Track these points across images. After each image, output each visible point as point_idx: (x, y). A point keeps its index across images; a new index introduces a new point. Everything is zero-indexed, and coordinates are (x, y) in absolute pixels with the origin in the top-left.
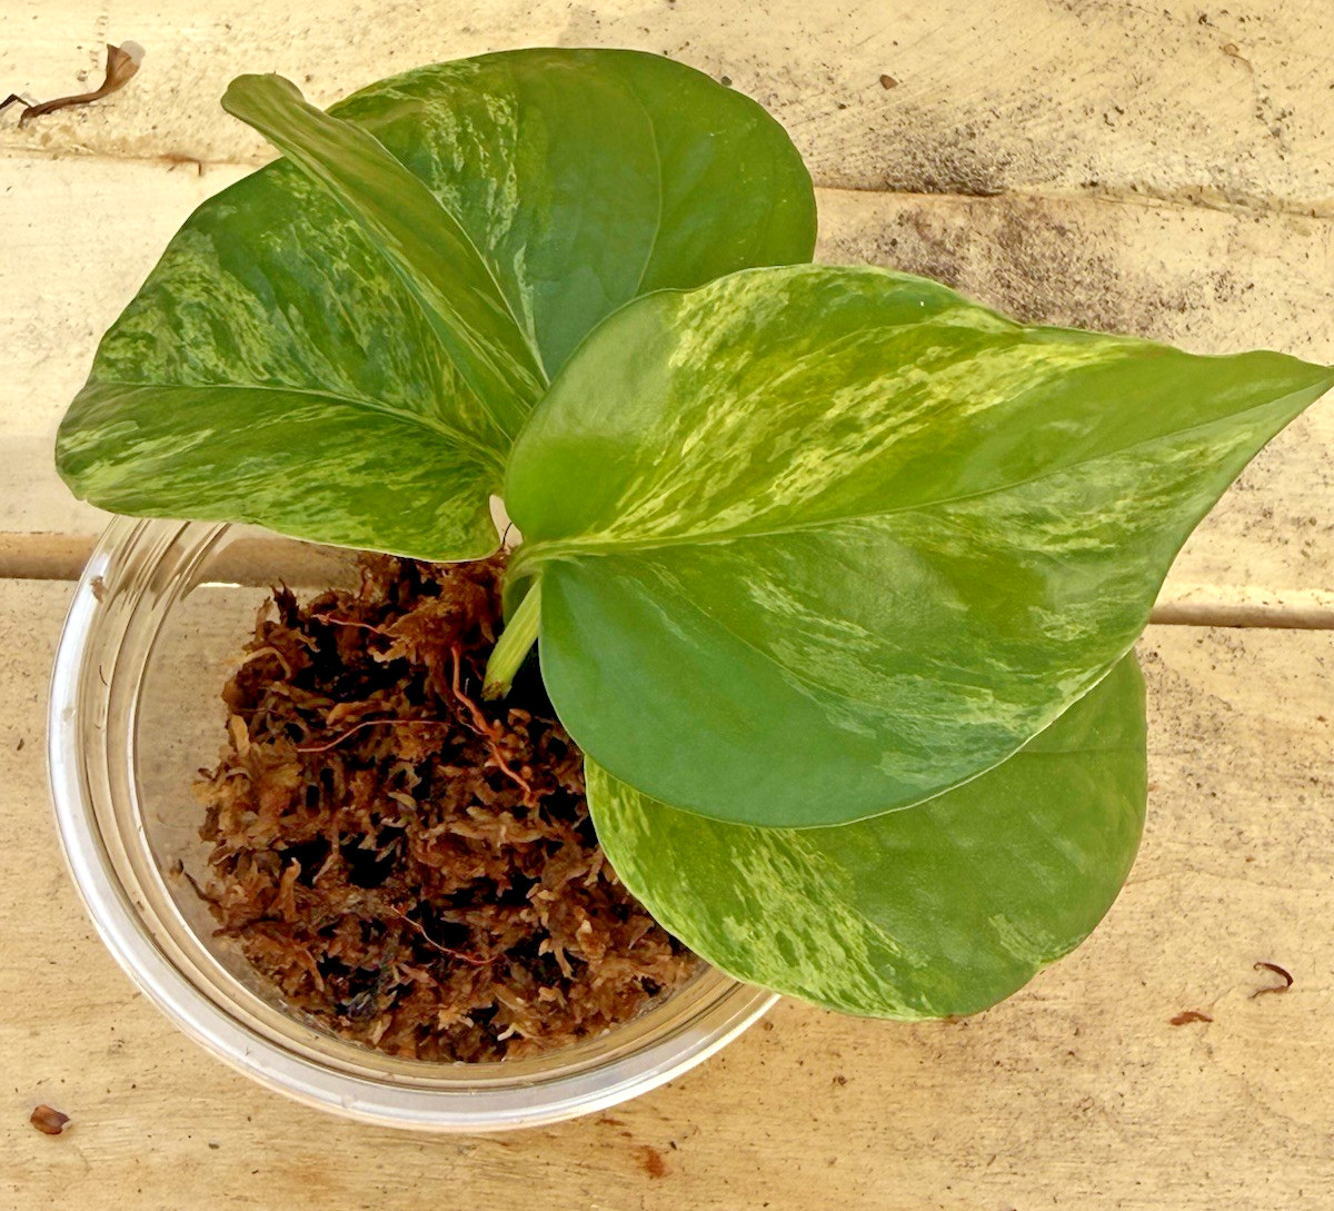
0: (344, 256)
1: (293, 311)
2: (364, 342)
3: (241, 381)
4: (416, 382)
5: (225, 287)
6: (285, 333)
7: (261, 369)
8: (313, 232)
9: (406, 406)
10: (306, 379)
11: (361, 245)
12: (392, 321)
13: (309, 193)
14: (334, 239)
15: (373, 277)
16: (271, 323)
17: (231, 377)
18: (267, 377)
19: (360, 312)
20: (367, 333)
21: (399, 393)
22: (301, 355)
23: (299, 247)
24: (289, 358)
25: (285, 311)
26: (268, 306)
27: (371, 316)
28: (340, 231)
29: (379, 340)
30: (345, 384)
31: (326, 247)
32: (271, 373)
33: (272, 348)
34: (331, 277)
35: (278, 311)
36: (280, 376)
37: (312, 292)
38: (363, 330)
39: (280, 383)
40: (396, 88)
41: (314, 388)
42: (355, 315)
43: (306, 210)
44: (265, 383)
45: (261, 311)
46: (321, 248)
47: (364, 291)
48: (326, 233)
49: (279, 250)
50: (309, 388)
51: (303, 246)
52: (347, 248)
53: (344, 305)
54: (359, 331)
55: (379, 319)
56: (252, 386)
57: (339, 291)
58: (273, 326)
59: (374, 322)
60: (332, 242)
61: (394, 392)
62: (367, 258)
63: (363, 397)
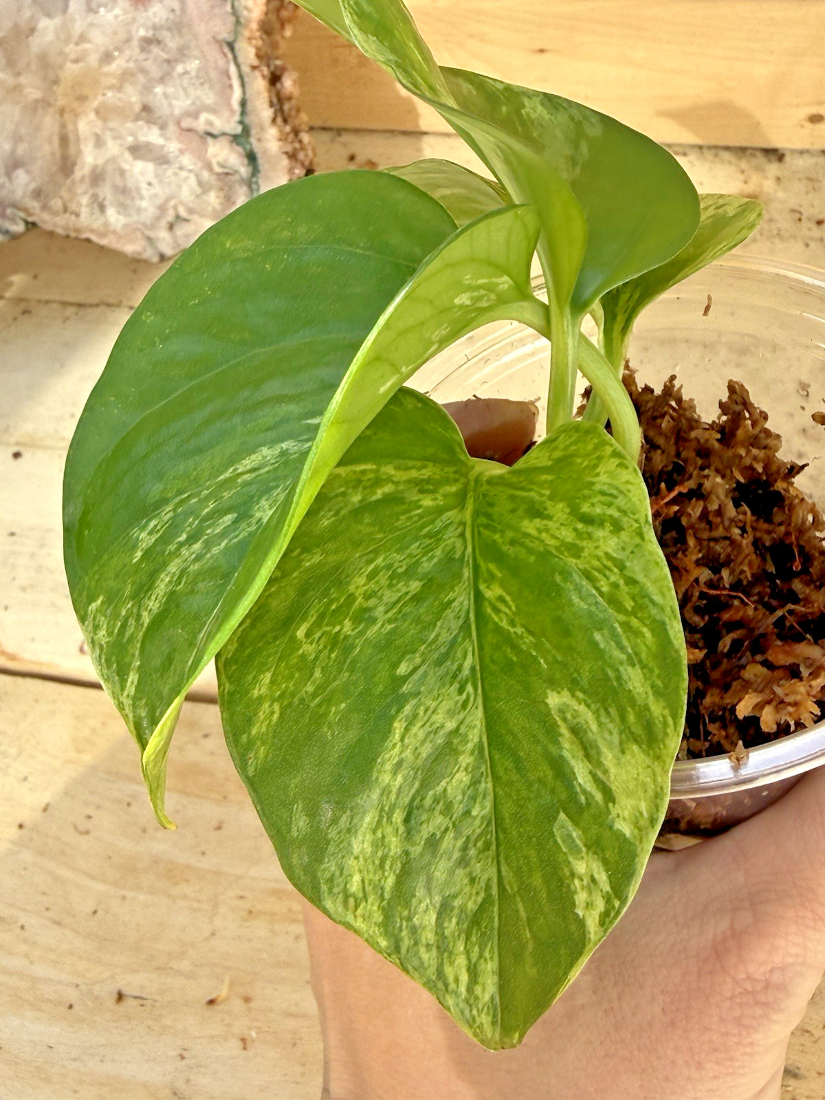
0: (338, 628)
1: (403, 669)
2: (415, 586)
3: (478, 723)
4: (438, 532)
5: (386, 778)
6: (425, 675)
7: (464, 696)
8: (318, 673)
9: (462, 535)
10: (464, 640)
11: (322, 617)
12: (389, 567)
13: (273, 701)
14: (321, 647)
15: (352, 594)
16: (419, 693)
17: (476, 740)
18: (469, 688)
19: (389, 596)
20: (407, 585)
21: (454, 543)
22: (443, 650)
23: (336, 683)
24: (449, 663)
25: (405, 679)
26: (401, 701)
27: (390, 586)
28: (311, 643)
29: (410, 573)
30: (459, 595)
31: (331, 651)
32: (466, 682)
33: (444, 685)
34: (361, 634)
35: (406, 688)
36: (466, 671)
37: (381, 650)
38: (404, 590)
39: (473, 669)
40: (123, 689)
41: (469, 627)
42: (394, 599)
43: (293, 695)
44: (476, 689)
45: (408, 709)
46: (333, 656)
47: (367, 597)
48: (316, 658)
49: (343, 705)
50: (470, 635)
51: (335, 679)
52: (328, 629)
53: (386, 612)
54: (407, 593)
55: (392, 578)
56: (481, 708)
57: (373, 621)
58: (422, 689)
59: (395, 582)
60: (325, 647)
61: (454, 548)
62: (334, 607)
63: (466, 575)
